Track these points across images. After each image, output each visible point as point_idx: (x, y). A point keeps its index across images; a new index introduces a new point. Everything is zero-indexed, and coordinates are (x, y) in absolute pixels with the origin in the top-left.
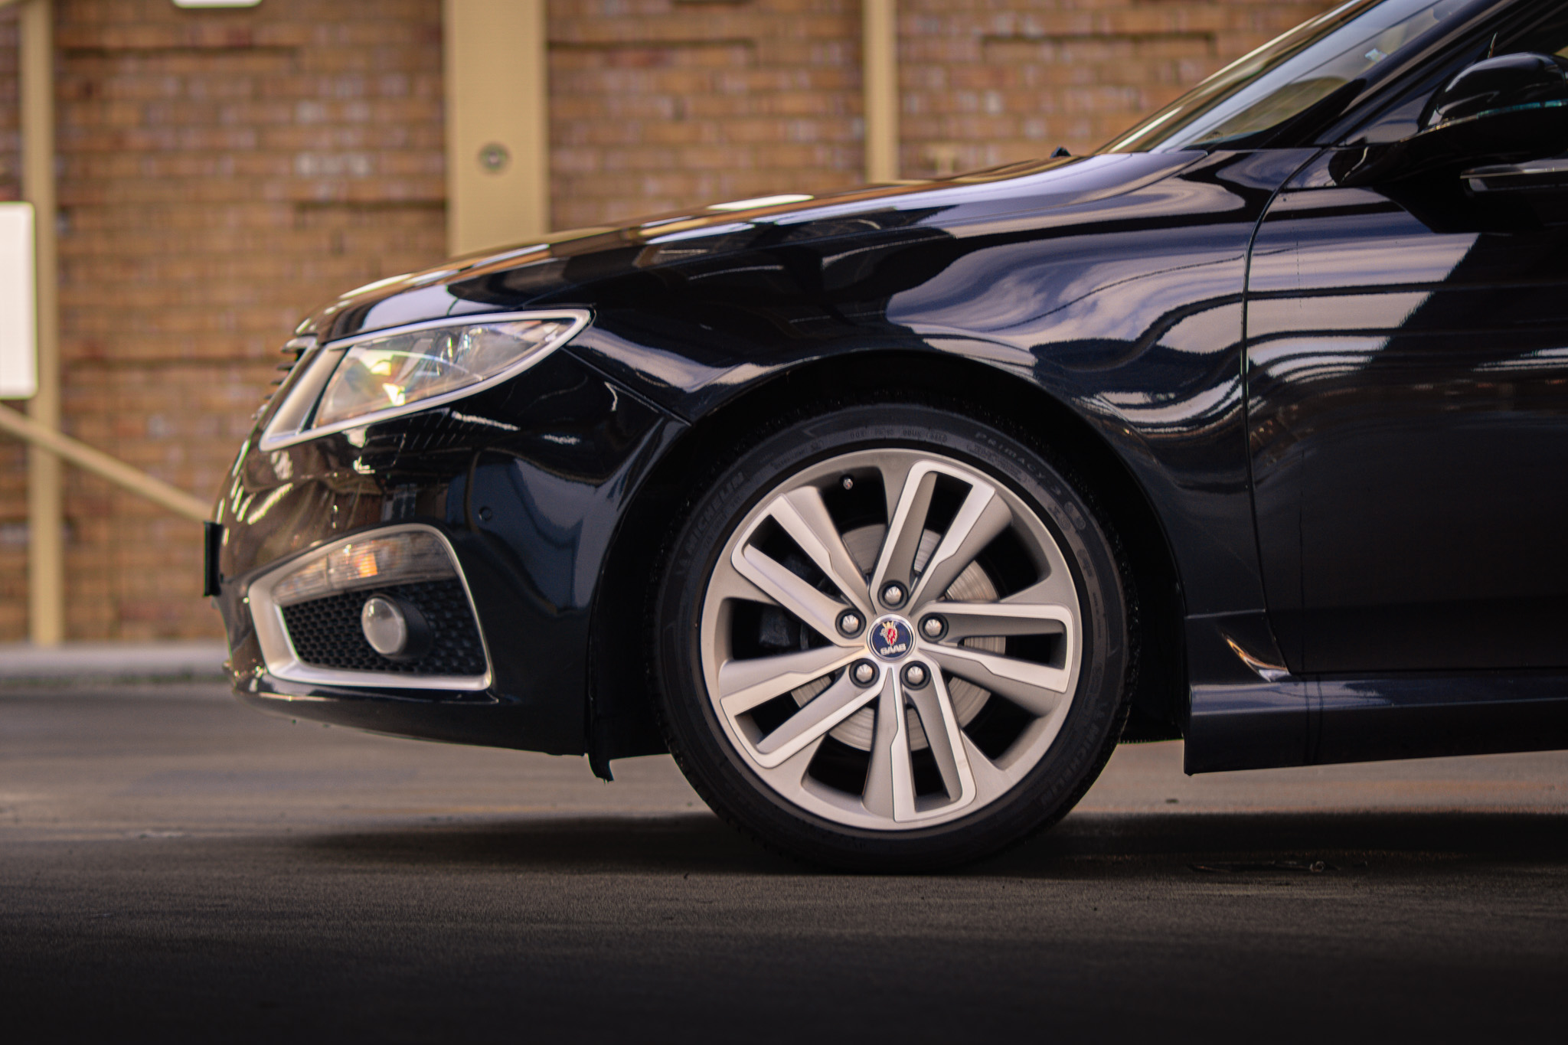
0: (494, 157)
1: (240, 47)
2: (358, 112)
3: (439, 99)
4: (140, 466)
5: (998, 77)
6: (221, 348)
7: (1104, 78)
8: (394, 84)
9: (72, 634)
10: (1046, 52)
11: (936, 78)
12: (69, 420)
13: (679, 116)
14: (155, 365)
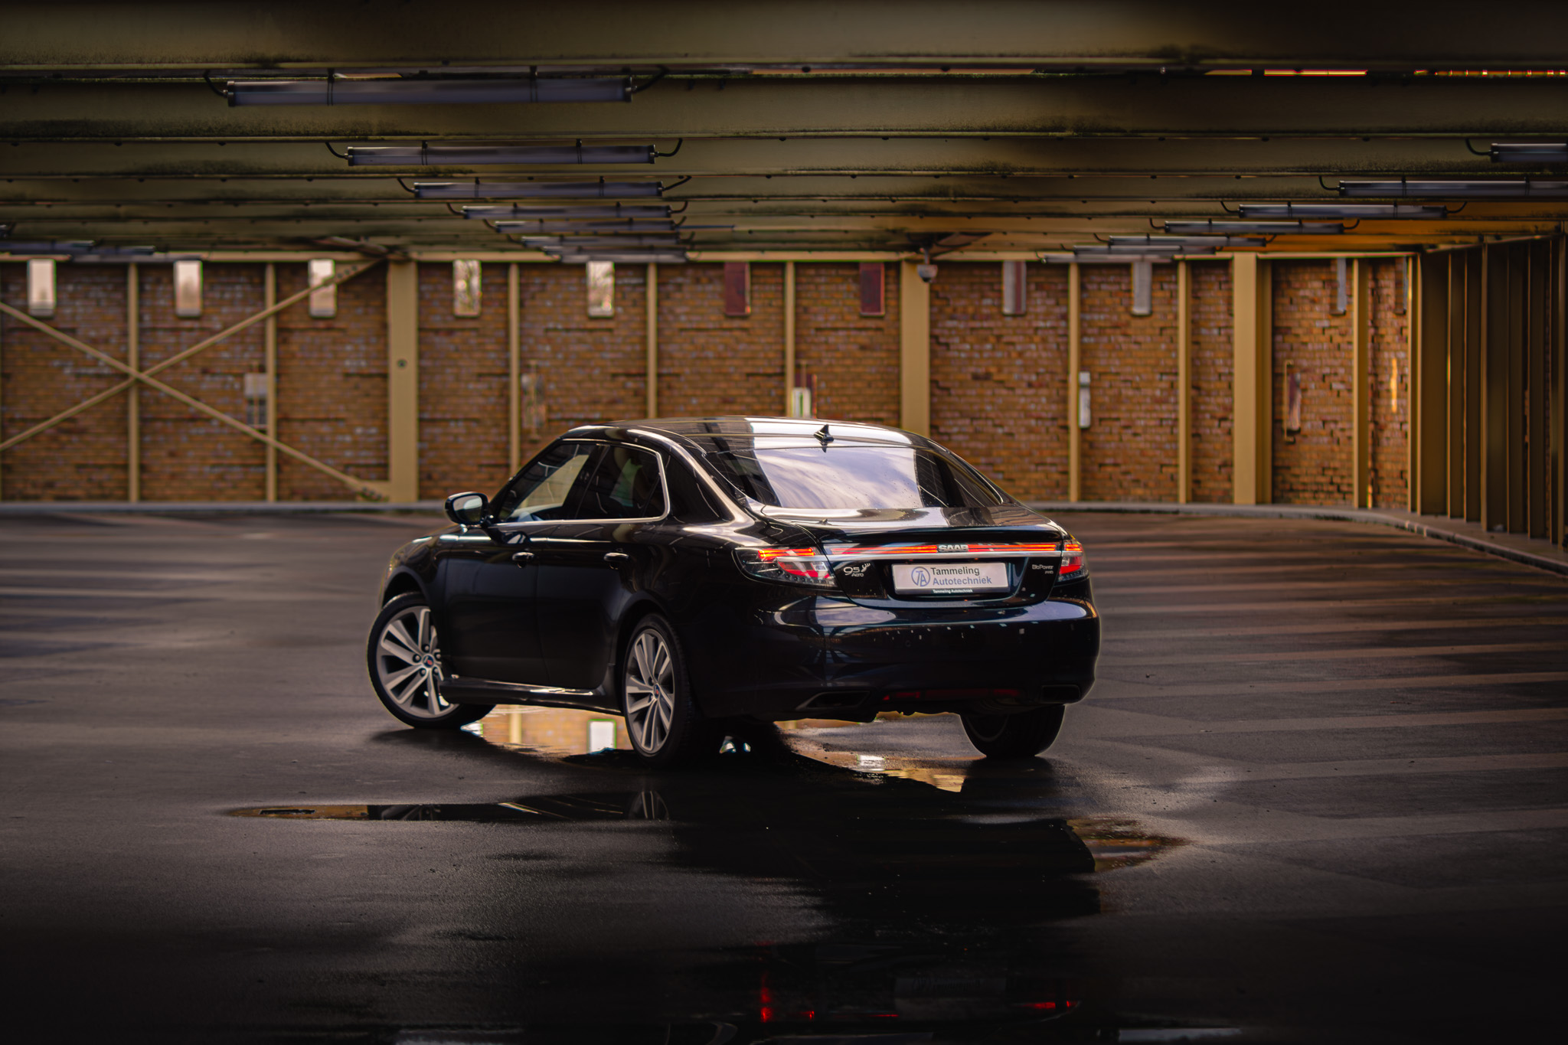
0: (402, 364)
1: (329, 329)
2: (363, 348)
3: (386, 345)
4: (299, 450)
5: (550, 341)
6: (322, 415)
7: (580, 341)
8: (373, 340)
9: (279, 498)
10: (564, 334)
11: (531, 341)
12: (279, 436)
13: (457, 350)
14: (303, 421)
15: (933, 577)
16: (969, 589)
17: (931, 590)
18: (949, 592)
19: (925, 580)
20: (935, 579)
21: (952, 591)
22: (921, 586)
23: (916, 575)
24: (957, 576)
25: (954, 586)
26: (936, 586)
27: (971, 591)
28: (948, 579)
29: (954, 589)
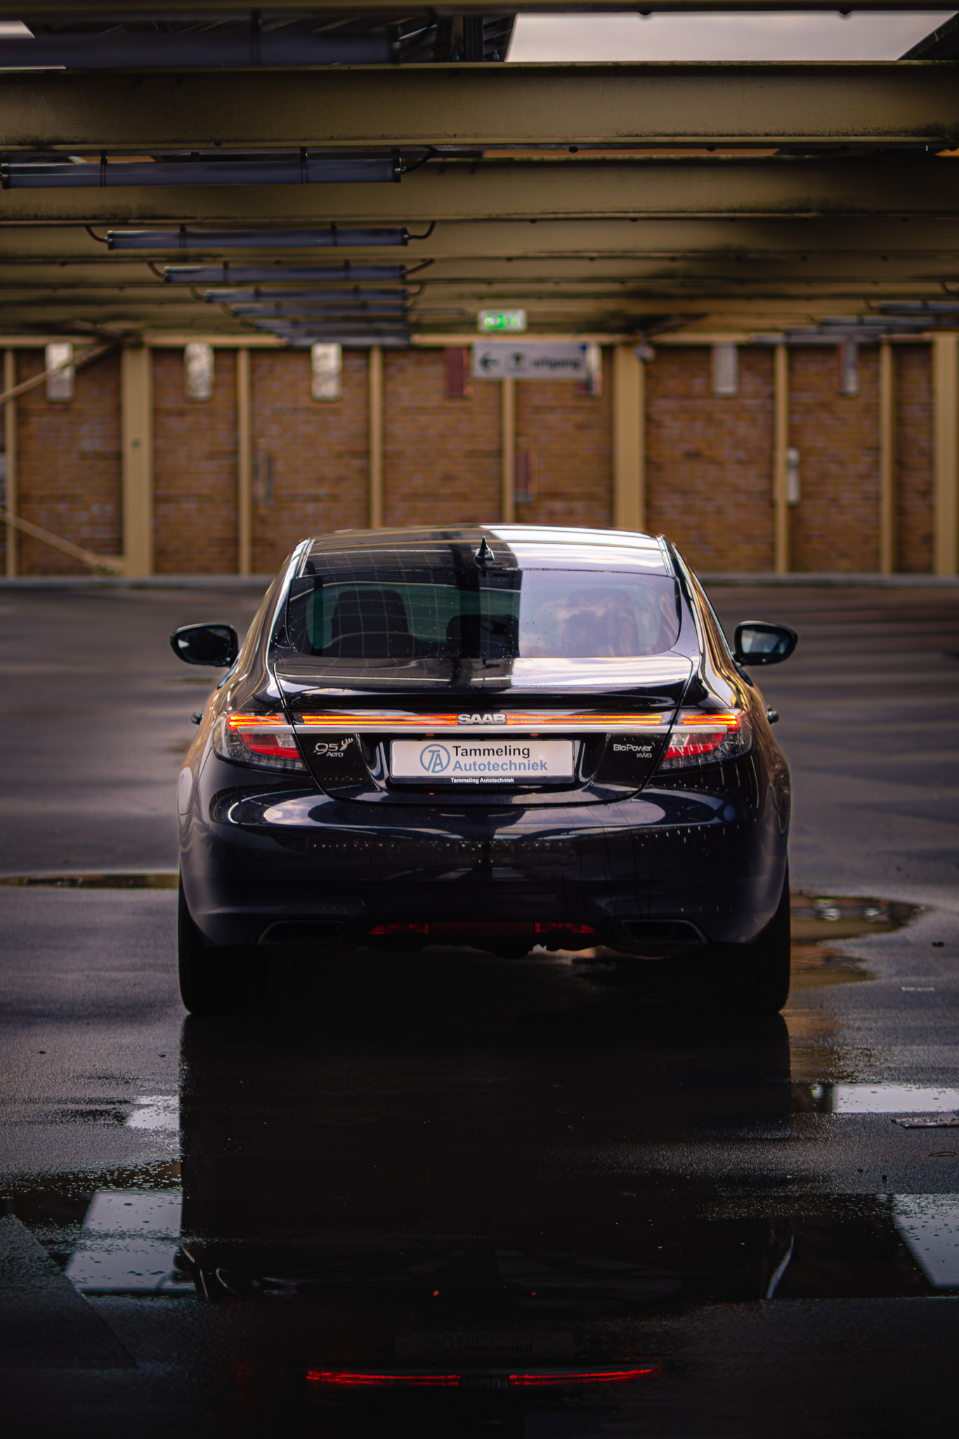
15: (454, 759)
16: (509, 778)
17: (449, 779)
18: (477, 782)
19: (441, 764)
20: (458, 762)
21: (482, 780)
22: (433, 771)
23: (427, 756)
24: (494, 759)
25: (486, 773)
26: (458, 773)
27: (512, 780)
28: (478, 764)
29: (484, 778)
